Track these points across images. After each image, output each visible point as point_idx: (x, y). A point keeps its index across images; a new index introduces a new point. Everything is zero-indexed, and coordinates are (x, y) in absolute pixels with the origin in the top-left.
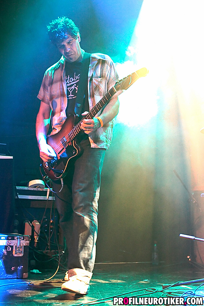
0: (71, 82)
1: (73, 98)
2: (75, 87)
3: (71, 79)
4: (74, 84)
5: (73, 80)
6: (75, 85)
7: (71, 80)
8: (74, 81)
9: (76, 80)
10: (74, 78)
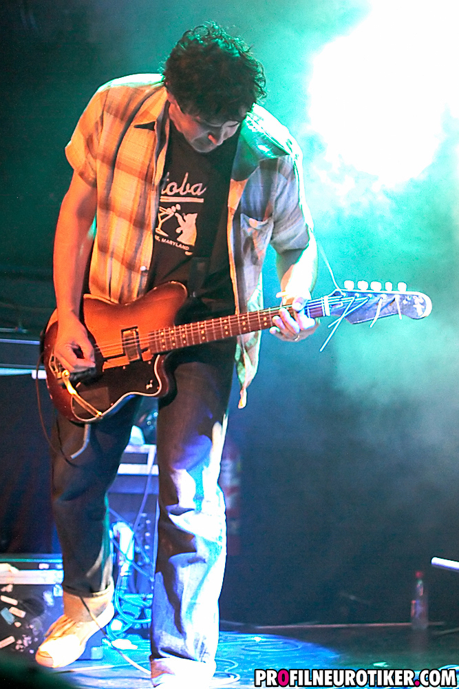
0: (169, 193)
1: (163, 241)
2: (177, 215)
3: (173, 186)
4: (174, 204)
5: (177, 191)
6: (178, 207)
7: (171, 190)
8: (177, 195)
9: (185, 193)
10: (182, 188)
